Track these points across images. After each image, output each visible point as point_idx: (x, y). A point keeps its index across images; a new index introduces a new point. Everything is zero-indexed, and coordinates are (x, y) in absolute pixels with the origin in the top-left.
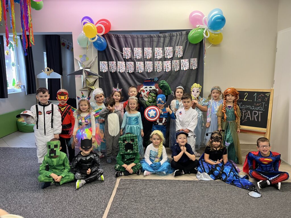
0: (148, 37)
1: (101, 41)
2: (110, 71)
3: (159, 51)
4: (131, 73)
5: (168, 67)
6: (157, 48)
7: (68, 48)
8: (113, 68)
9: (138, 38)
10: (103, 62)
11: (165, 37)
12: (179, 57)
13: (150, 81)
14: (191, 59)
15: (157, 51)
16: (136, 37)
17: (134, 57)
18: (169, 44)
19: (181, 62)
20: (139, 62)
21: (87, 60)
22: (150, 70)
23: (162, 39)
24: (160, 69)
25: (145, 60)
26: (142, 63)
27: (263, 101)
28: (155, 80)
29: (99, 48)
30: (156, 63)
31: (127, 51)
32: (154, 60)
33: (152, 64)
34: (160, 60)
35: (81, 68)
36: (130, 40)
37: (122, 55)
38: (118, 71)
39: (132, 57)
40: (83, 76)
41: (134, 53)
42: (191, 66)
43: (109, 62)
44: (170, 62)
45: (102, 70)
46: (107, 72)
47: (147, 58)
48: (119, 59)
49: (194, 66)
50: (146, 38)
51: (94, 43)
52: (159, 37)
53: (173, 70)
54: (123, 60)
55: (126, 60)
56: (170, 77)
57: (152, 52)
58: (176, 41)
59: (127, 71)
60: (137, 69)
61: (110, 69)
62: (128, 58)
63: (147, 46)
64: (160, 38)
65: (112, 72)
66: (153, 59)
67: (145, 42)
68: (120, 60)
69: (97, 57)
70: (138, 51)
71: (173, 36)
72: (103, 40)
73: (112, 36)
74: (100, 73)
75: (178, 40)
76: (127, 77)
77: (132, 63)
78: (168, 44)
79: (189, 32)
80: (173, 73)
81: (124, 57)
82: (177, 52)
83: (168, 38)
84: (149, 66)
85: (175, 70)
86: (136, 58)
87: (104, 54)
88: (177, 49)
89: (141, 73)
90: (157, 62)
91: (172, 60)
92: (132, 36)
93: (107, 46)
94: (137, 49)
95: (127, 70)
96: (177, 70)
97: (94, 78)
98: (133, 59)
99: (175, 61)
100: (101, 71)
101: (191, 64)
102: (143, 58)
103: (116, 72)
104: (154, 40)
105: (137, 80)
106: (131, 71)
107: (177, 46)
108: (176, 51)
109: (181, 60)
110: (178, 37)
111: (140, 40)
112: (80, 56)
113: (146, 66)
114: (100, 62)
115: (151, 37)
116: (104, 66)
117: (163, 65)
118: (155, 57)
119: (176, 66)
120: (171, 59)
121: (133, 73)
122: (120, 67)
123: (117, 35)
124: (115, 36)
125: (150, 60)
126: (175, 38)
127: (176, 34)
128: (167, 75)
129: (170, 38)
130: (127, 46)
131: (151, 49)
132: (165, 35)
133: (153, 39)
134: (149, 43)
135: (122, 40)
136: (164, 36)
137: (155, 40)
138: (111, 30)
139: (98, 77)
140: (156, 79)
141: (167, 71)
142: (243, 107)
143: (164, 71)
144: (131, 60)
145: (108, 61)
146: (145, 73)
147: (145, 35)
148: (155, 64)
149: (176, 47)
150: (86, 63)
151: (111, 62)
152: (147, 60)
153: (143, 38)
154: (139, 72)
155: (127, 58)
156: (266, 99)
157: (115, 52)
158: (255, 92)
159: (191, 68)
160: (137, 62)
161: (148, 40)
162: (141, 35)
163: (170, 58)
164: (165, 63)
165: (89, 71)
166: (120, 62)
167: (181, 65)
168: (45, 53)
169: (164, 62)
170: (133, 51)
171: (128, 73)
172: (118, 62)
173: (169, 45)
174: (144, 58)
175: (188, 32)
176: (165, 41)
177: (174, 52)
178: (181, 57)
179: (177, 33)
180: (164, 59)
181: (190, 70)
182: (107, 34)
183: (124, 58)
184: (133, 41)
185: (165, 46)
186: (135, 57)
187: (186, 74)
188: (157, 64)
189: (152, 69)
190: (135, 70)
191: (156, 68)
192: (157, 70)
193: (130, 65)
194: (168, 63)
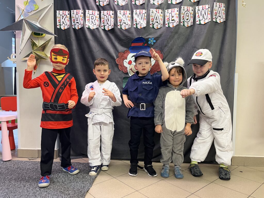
2: (73, 27)
4: (109, 30)
5: (173, 19)
8: (78, 21)
10: (61, 12)
12: (192, 1)
14: (215, 3)
17: (114, 2)
19: (196, 11)
20: (122, 11)
22: (142, 24)
24: (159, 23)
25: (133, 8)
26: (128, 13)
28: (149, 43)
30: (153, 12)
32: (149, 6)
33: (146, 14)
34: (160, 7)
38: (87, 26)
39: (112, 3)
42: (214, 17)
43: (72, 11)
44: (176, 9)
45: (60, 25)
46: (68, 29)
47: (137, 3)
48: (89, 5)
49: (220, 16)
53: (182, 24)
54: (96, 8)
55: (100, 8)
56: (176, 37)
59: (103, 28)
60: (119, 24)
61: (73, 24)
62: (105, 4)
65: (77, 28)
66: (147, 5)
68: (90, 8)
69: (53, 4)
74: (58, 31)
76: (102, 37)
77: (111, 12)
80: (181, 30)
81: (97, 4)
84: (140, 17)
85: (186, 25)
86: (118, 4)
89: (126, 30)
90: (154, 10)
91: (181, 5)
95: (102, 25)
96: (189, 25)
98: (113, 6)
99: (186, 7)
100: (58, 27)
101: (214, 12)
102: (129, 4)
103: (82, 29)
105: (119, 43)
106: (109, 26)
109: (197, 7)
112: (25, 2)
113: (134, 18)
114: (58, 11)
116: (64, 19)
117: (164, 17)
118: (152, 3)
119: (187, 18)
120: (179, 5)
121: (112, 31)
122: (91, 20)
125: (142, 6)
128: (172, 32)
140: (151, 42)
141: (171, 26)
143: (167, 26)
144: (109, 7)
145: (70, 10)
146: (133, 30)
148: (151, 13)
151: (75, 11)
152: (137, 7)
154: (123, 28)
155: (102, 5)
159: (214, 20)
160: (119, 11)
163: (177, 4)
164: (168, 12)
166: (91, 12)
167: (197, 15)
169: (166, 11)
171: (104, 30)
172: (87, 11)
174: (131, 4)
178: (196, 1)
180: (166, 5)
181: (214, 24)
186: (116, 3)
187: (206, 31)
188: (153, 15)
189: (145, 22)
190: (116, 24)
191: (153, 21)
192: (153, 24)
193: (108, 16)
194: (174, 12)
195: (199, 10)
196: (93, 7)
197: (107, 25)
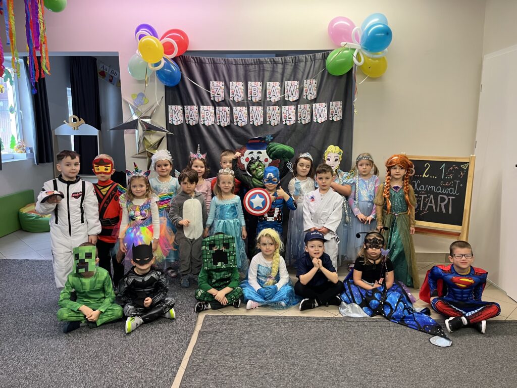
0: (254, 62)
1: (170, 69)
2: (187, 123)
3: (274, 88)
4: (225, 127)
5: (290, 117)
6: (271, 83)
7: (111, 81)
8: (193, 118)
9: (236, 64)
10: (173, 107)
11: (285, 63)
12: (309, 98)
13: (258, 141)
14: (331, 103)
15: (271, 88)
16: (234, 63)
17: (229, 98)
18: (293, 75)
19: (314, 109)
20: (238, 108)
21: (145, 103)
22: (259, 122)
23: (280, 66)
24: (276, 120)
25: (250, 104)
26: (244, 109)
27: (455, 178)
28: (266, 140)
29: (166, 81)
30: (270, 109)
31: (217, 88)
32: (266, 103)
33: (262, 111)
34: (276, 104)
35: (135, 117)
36: (223, 68)
37: (209, 94)
38: (202, 123)
39: (227, 99)
40: (139, 132)
41: (231, 91)
42: (330, 116)
43: (185, 106)
44: (293, 107)
45: (172, 120)
46: (181, 125)
47: (254, 100)
48: (204, 101)
49: (336, 115)
50: (252, 64)
51: (158, 72)
52: (275, 63)
53: (299, 122)
54: (210, 103)
55: (215, 104)
56: (293, 135)
57: (262, 90)
58: (304, 70)
59: (218, 124)
60: (235, 120)
61: (187, 119)
62: (220, 100)
63: (253, 79)
64: (277, 65)
65: (191, 124)
66: (264, 102)
67: (250, 72)
68: (205, 104)
69: (164, 98)
70: (237, 87)
71: (300, 61)
72: (174, 67)
73: (190, 60)
74: (170, 126)
75: (309, 68)
76: (218, 134)
77: (227, 109)
78: (291, 75)
79: (328, 54)
80: (298, 128)
81: (212, 99)
82: (307, 90)
83: (290, 64)
84: (256, 114)
85: (303, 122)
86: (234, 100)
87: (176, 93)
88: (307, 86)
89: (243, 128)
90: (271, 107)
91: (298, 104)
92: (227, 61)
93: (182, 79)
94: (235, 83)
95: (218, 120)
96: (307, 122)
97: (159, 135)
98: (229, 101)
99: (302, 106)
100: (170, 122)
101: (331, 111)
102: (245, 100)
103: (197, 126)
104: (265, 69)
105: (235, 140)
106: (225, 122)
107: (307, 79)
108: (304, 89)
109: (314, 105)
110: (309, 63)
111: (241, 68)
112: (133, 95)
113: (251, 115)
114: (169, 106)
115: (260, 63)
116: (176, 115)
117: (281, 113)
118: (268, 99)
119: (304, 115)
120: (296, 103)
121: (228, 127)
122: (206, 116)
123: (200, 59)
124: (195, 59)
125: (258, 104)
126: (302, 65)
127: (304, 58)
128: (289, 130)
129: (293, 64)
130: (218, 79)
131: (259, 83)
132: (285, 60)
133: (263, 67)
134: (257, 74)
135: (209, 68)
136: (283, 61)
137: (268, 68)
138: (189, 49)
139: (166, 133)
140: (269, 138)
141: (288, 124)
142: (422, 188)
143: (284, 123)
144: (224, 103)
145: (183, 105)
146: (249, 128)
147: (250, 60)
148: (267, 111)
149: (305, 81)
150: (143, 109)
151: (189, 107)
152: (254, 104)
153: (246, 65)
154: (240, 125)
155: (216, 100)
156: (462, 174)
157: (196, 89)
158: (442, 163)
159: (331, 119)
160: (234, 108)
161: (255, 68)
162: (242, 60)
163: (293, 101)
164: (285, 109)
165: (150, 123)
166: (205, 107)
167: (314, 113)
168: (69, 89)
169: (283, 107)
170: (227, 88)
171: (220, 126)
172: (202, 107)
173: (292, 78)
174: (247, 100)
175: (326, 55)
176: (286, 70)
177: (301, 91)
178: (312, 98)
179: (307, 57)
180: (283, 102)
181: (329, 123)
182: (182, 56)
183: (212, 101)
184: (229, 70)
185: (284, 79)
186: (232, 99)
187: (321, 129)
188: (270, 112)
189: (262, 119)
190: (232, 121)
191: (270, 119)
192: (270, 122)
193: (223, 112)
194: (291, 109)
195: (316, 108)
196: (208, 102)
197: (223, 122)
